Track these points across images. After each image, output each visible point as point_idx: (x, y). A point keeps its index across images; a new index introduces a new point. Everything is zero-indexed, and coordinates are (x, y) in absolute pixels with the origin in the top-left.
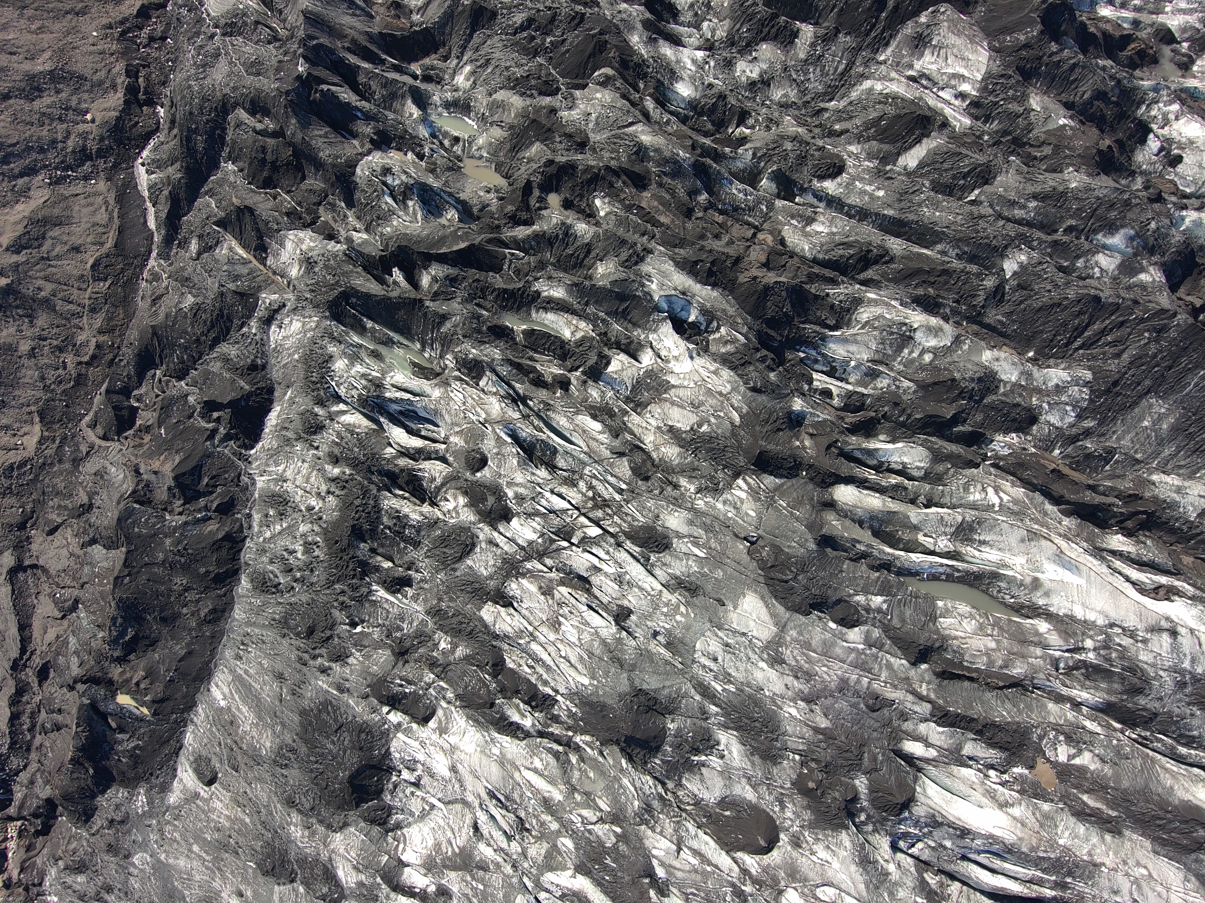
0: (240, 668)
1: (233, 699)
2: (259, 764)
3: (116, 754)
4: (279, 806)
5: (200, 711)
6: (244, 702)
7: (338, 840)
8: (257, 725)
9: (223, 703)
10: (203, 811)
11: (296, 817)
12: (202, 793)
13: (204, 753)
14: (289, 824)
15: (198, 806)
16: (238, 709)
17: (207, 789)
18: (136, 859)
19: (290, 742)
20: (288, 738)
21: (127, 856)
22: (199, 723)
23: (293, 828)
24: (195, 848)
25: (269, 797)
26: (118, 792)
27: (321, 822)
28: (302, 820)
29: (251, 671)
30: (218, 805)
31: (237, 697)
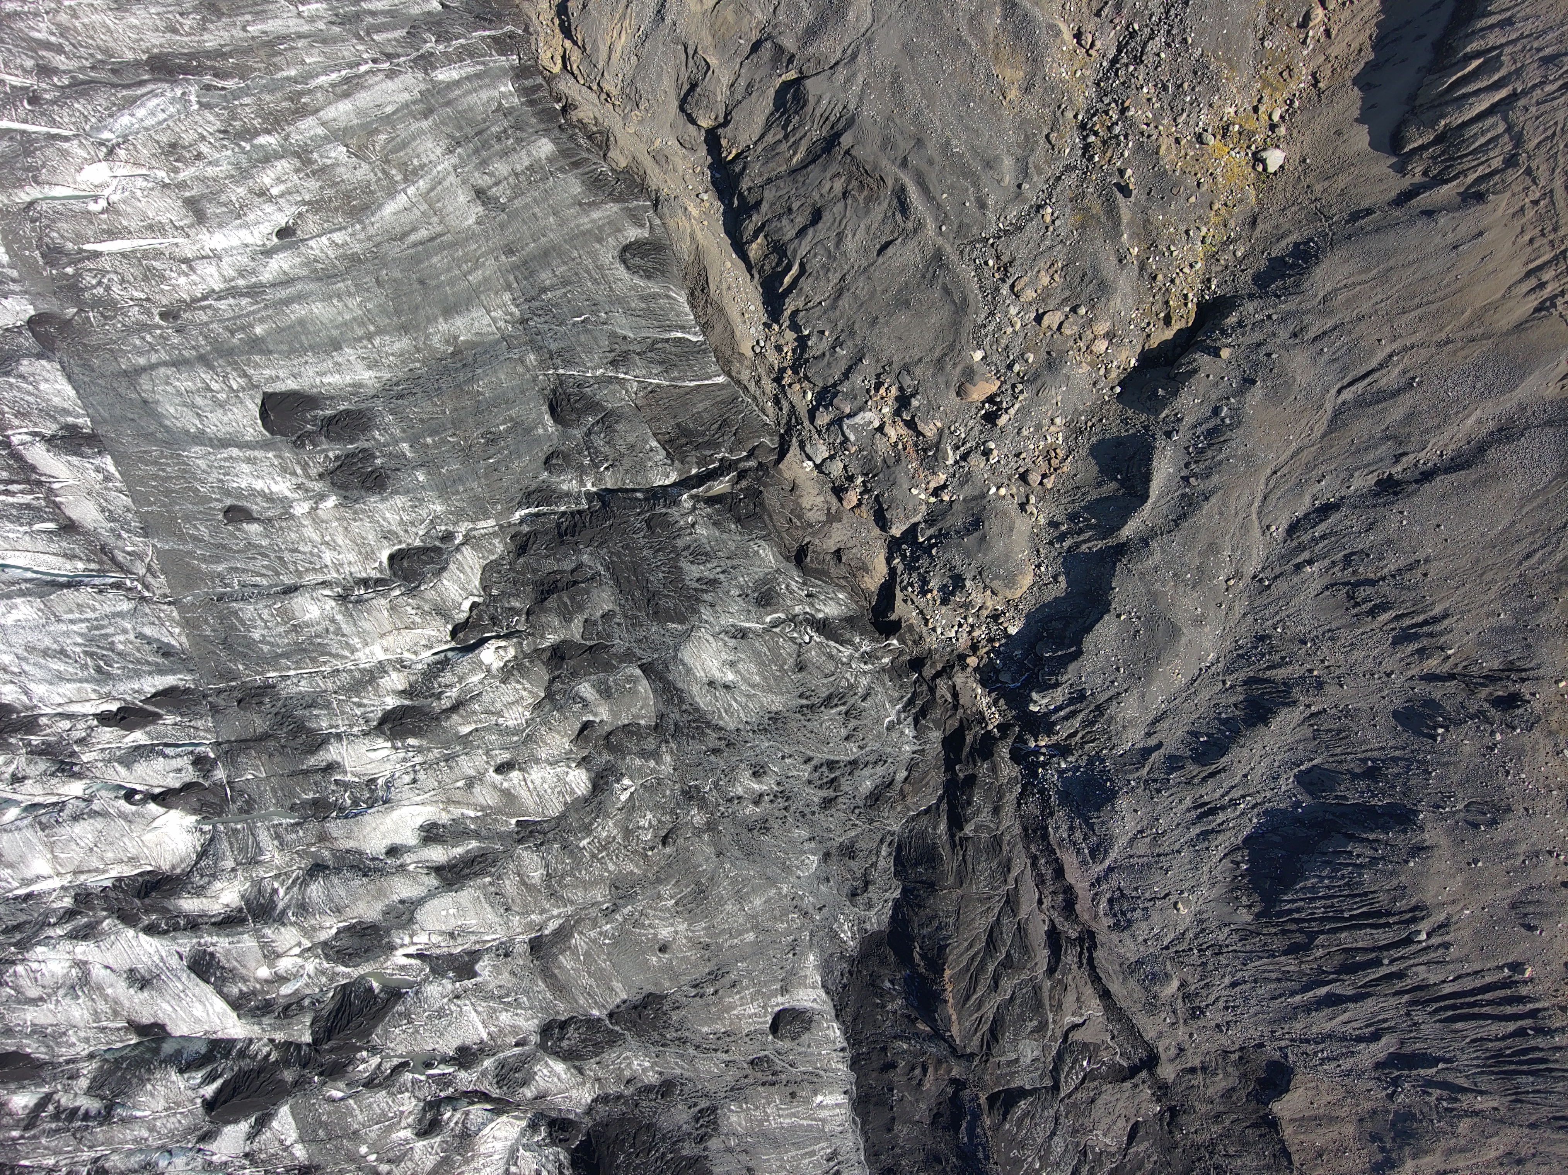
0: (823, 1149)
1: (809, 1118)
2: (732, 1090)
3: (899, 993)
4: (678, 1071)
5: (841, 1066)
6: (793, 1128)
7: (586, 1095)
8: (761, 1122)
9: (819, 1098)
10: (766, 984)
11: (652, 1078)
12: (780, 999)
13: (805, 1038)
14: (653, 1065)
15: (776, 980)
16: (793, 1115)
17: (777, 1009)
18: (813, 860)
19: (709, 1144)
20: (714, 1144)
21: (827, 856)
22: (834, 1055)
23: (647, 1064)
24: (750, 936)
25: (696, 1070)
26: (879, 924)
27: (619, 1097)
28: (642, 1081)
29: (806, 1161)
30: (751, 1009)
31: (805, 1123)
